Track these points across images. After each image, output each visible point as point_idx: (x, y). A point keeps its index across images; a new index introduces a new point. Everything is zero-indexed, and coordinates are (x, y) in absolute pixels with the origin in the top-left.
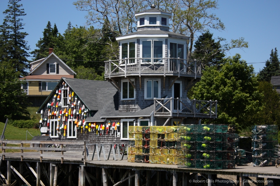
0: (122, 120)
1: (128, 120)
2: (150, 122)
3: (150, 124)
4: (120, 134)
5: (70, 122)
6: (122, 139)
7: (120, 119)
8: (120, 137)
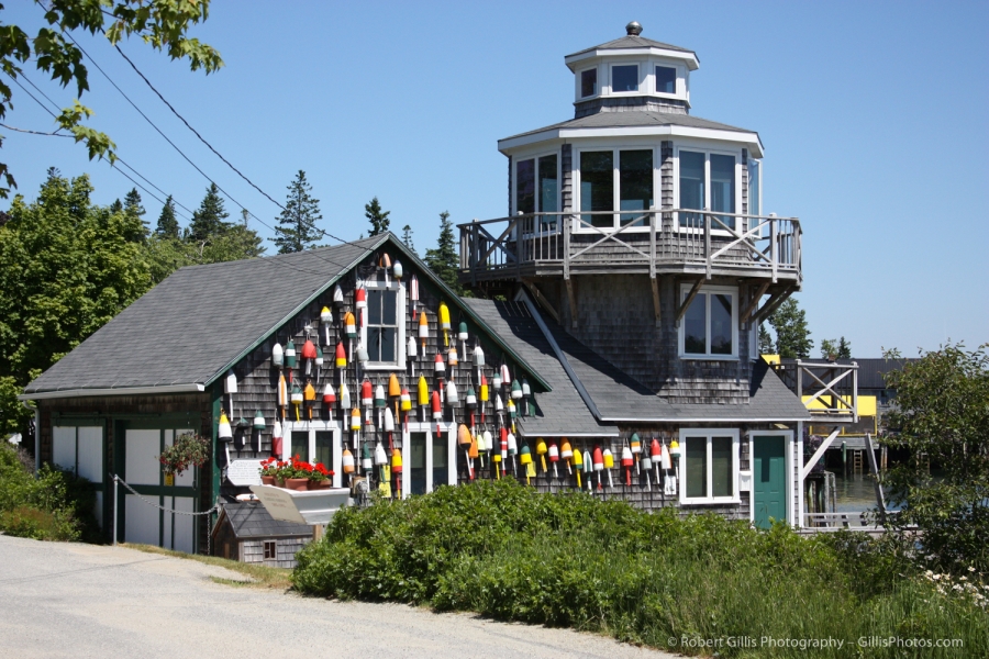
0: (684, 433)
1: (709, 434)
2: (796, 440)
3: (796, 446)
4: (678, 484)
5: (418, 438)
6: (684, 500)
7: (677, 426)
8: (678, 492)
